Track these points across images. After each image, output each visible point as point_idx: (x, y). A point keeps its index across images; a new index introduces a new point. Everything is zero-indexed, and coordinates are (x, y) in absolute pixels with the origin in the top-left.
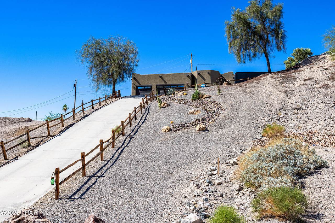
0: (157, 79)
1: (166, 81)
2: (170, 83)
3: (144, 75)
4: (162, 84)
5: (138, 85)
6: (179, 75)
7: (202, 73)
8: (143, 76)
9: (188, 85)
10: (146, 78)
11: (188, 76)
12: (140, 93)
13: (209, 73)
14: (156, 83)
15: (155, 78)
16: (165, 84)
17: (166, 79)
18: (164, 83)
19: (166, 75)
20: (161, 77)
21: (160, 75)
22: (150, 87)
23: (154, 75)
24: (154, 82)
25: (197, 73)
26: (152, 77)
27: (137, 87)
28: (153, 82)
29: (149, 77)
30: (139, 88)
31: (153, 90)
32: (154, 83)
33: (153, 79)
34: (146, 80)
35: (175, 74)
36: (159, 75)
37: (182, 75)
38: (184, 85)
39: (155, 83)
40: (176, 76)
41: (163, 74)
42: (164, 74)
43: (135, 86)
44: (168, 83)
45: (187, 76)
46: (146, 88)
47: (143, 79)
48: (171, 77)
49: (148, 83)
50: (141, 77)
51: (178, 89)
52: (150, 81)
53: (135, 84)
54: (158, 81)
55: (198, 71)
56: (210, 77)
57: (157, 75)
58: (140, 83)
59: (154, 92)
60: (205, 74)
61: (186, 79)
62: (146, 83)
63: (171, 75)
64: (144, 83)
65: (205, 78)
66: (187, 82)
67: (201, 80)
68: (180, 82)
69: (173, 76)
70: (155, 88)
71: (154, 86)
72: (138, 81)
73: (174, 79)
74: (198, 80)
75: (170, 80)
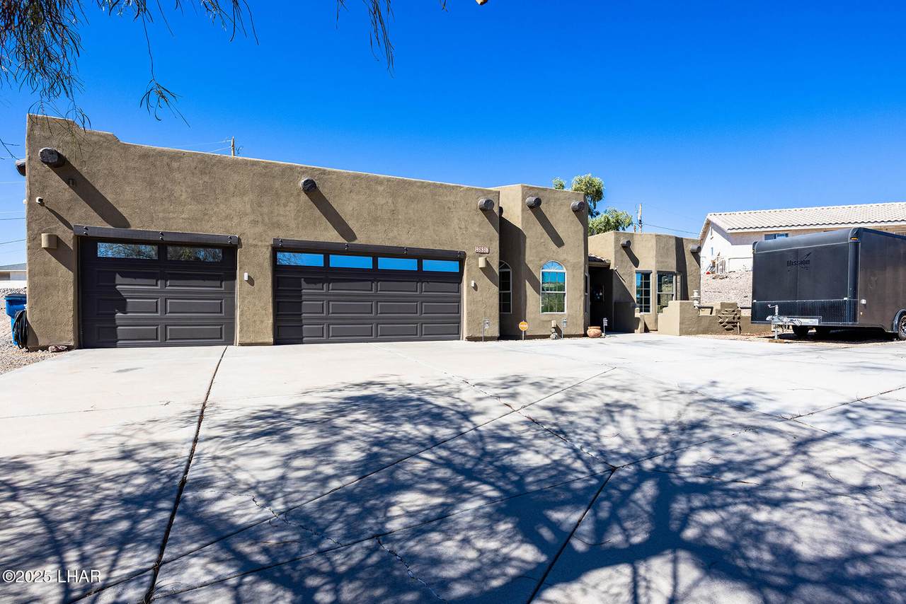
1: (352, 224)
4: (322, 239)
5: (97, 223)
6: (434, 194)
8: (146, 155)
9: (487, 262)
10: (178, 176)
11: (490, 209)
12: (118, 293)
13: (581, 209)
14: (273, 224)
15: (264, 191)
16: (341, 240)
17: (346, 207)
18: (331, 235)
19: (348, 185)
20: (310, 189)
21: (306, 172)
23: (253, 164)
24: (251, 217)
25: (523, 199)
26: (236, 177)
27: (86, 243)
28: (246, 220)
29: (203, 173)
30: (104, 250)
31: (251, 281)
32: (255, 222)
33: (243, 194)
34: (182, 193)
35: (410, 183)
37: (452, 198)
38: (460, 258)
39: (259, 229)
40: (412, 200)
41: (325, 173)
42: (329, 172)
43: (68, 237)
44: (362, 241)
45: (480, 205)
47: (151, 184)
48: (379, 200)
49: (195, 220)
50: (131, 164)
51: (422, 282)
52: (222, 206)
53: (60, 213)
54: (288, 213)
55: (527, 187)
56: (583, 230)
57: (277, 168)
58: (120, 210)
59: (259, 290)
60: (559, 212)
61: (473, 223)
62: (183, 216)
63: (380, 188)
64: (170, 219)
65: (561, 231)
66: (477, 241)
67: (541, 238)
68: (437, 238)
69: (394, 195)
70: (260, 265)
71: (252, 249)
72: (102, 193)
73: (400, 217)
74: (527, 240)
75: (375, 220)
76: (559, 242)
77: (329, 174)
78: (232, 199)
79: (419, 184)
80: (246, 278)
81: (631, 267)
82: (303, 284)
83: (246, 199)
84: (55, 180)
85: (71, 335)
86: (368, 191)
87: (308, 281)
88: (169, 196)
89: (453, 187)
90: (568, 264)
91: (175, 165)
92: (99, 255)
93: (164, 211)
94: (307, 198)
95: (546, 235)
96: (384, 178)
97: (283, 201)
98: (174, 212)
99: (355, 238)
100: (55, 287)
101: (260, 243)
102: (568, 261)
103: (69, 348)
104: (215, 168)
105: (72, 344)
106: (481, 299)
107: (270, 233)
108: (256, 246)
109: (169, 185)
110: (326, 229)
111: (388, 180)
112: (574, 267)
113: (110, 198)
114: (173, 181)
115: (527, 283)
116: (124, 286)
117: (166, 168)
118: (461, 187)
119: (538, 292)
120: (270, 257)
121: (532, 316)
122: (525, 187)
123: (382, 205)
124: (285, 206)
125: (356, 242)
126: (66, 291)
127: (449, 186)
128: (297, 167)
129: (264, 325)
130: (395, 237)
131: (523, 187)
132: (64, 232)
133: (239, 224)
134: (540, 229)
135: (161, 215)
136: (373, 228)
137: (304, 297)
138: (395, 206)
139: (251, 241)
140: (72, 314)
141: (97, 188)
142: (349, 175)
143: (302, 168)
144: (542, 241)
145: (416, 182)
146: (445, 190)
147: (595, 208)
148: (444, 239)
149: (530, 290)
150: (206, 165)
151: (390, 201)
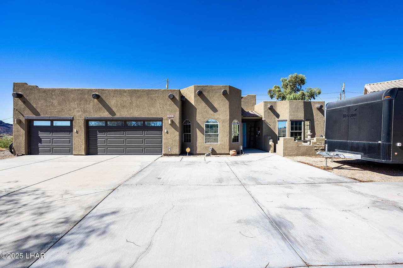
0: (86, 101)
1: (114, 109)
2: (122, 113)
3: (49, 90)
4: (103, 116)
5: (32, 116)
6: (148, 94)
7: (208, 92)
8: (45, 91)
9: (172, 121)
10: (54, 97)
11: (173, 98)
12: (39, 137)
13: (225, 94)
14: (85, 111)
15: (81, 99)
16: (110, 116)
17: (112, 102)
18: (106, 114)
20: (97, 97)
21: (96, 90)
22: (68, 124)
23: (78, 90)
24: (77, 109)
25: (195, 92)
26: (72, 96)
27: (30, 122)
29: (62, 95)
30: (36, 123)
31: (77, 132)
32: (78, 111)
33: (75, 101)
34: (55, 102)
35: (138, 91)
36: (91, 90)
37: (157, 95)
38: (161, 120)
39: (80, 113)
40: (139, 97)
41: (103, 90)
42: (105, 90)
43: (23, 120)
44: (118, 115)
45: (169, 97)
46: (56, 123)
47: (46, 101)
48: (125, 99)
49: (60, 112)
50: (41, 95)
51: (145, 131)
52: (68, 106)
53: (21, 112)
54: (90, 107)
55: (197, 86)
56: (228, 103)
57: (86, 91)
58: (37, 110)
59: (80, 135)
60: (215, 96)
61: (166, 105)
62: (56, 111)
63: (125, 94)
64: (52, 112)
65: (216, 105)
66: (168, 112)
67: (205, 109)
68: (150, 112)
69: (131, 96)
70: (80, 126)
71: (78, 120)
72: (33, 105)
73: (133, 105)
74: (197, 110)
75: (124, 107)
76: (215, 110)
77: (105, 91)
78: (71, 103)
79: (141, 91)
80: (75, 131)
81: (275, 118)
82: (98, 133)
83: (76, 103)
84: (20, 102)
85: (24, 151)
86: (120, 96)
87: (100, 132)
88: (51, 104)
89: (157, 90)
90: (220, 120)
91: (53, 93)
92: (34, 125)
93: (50, 109)
94: (97, 101)
95: (207, 107)
96: (127, 90)
97: (88, 102)
98: (53, 110)
99: (115, 114)
100: (20, 135)
101: (80, 119)
102: (220, 119)
103: (23, 155)
104: (66, 93)
105: (24, 153)
106: (170, 137)
107: (84, 115)
108: (79, 120)
109: (51, 101)
110: (104, 112)
111: (129, 90)
112: (223, 121)
113: (35, 106)
114: (53, 99)
115: (197, 130)
116: (41, 135)
117: (51, 95)
118: (160, 90)
119: (203, 133)
120: (84, 123)
121: (200, 145)
122: (196, 86)
123: (126, 101)
124: (89, 104)
125: (116, 116)
126: (23, 137)
127: (155, 90)
128: (93, 89)
129: (82, 148)
130: (131, 113)
131: (195, 86)
132: (22, 118)
133: (73, 112)
134: (204, 104)
135: (49, 111)
136: (122, 110)
137: (98, 138)
138: (131, 101)
139: (77, 118)
140: (24, 144)
141: (31, 103)
142: (112, 90)
143: (95, 89)
144: (205, 110)
145: (140, 90)
146: (153, 92)
147: (301, 88)
148: (153, 112)
149: (199, 133)
150: (63, 92)
151: (129, 99)
